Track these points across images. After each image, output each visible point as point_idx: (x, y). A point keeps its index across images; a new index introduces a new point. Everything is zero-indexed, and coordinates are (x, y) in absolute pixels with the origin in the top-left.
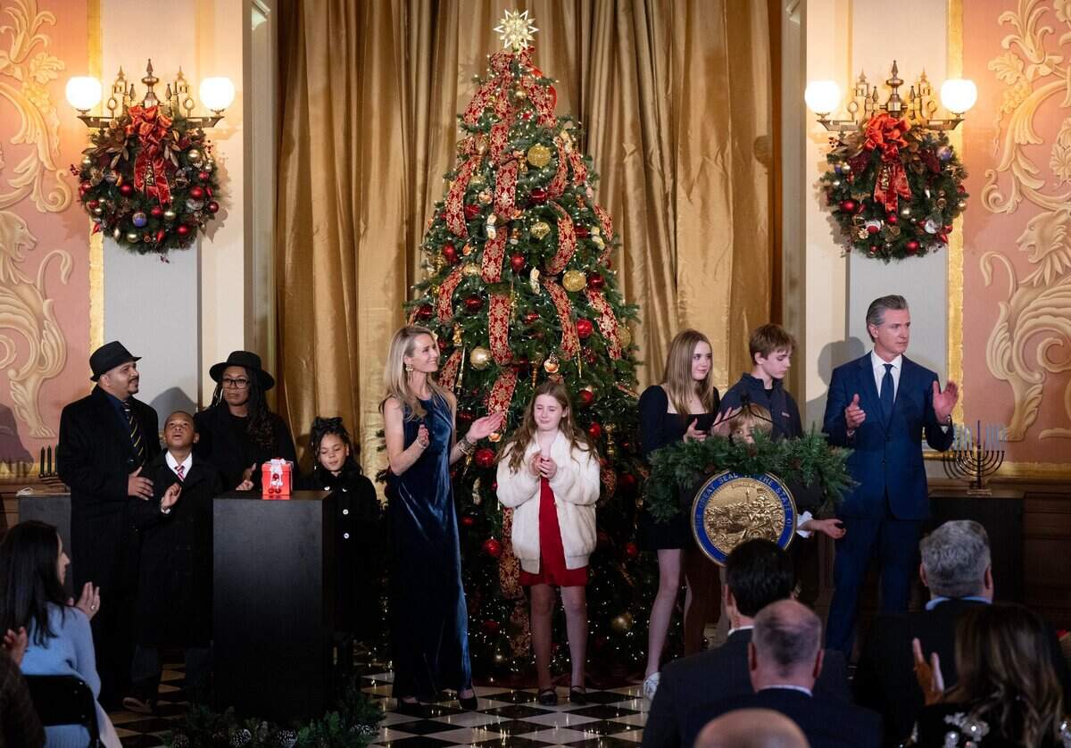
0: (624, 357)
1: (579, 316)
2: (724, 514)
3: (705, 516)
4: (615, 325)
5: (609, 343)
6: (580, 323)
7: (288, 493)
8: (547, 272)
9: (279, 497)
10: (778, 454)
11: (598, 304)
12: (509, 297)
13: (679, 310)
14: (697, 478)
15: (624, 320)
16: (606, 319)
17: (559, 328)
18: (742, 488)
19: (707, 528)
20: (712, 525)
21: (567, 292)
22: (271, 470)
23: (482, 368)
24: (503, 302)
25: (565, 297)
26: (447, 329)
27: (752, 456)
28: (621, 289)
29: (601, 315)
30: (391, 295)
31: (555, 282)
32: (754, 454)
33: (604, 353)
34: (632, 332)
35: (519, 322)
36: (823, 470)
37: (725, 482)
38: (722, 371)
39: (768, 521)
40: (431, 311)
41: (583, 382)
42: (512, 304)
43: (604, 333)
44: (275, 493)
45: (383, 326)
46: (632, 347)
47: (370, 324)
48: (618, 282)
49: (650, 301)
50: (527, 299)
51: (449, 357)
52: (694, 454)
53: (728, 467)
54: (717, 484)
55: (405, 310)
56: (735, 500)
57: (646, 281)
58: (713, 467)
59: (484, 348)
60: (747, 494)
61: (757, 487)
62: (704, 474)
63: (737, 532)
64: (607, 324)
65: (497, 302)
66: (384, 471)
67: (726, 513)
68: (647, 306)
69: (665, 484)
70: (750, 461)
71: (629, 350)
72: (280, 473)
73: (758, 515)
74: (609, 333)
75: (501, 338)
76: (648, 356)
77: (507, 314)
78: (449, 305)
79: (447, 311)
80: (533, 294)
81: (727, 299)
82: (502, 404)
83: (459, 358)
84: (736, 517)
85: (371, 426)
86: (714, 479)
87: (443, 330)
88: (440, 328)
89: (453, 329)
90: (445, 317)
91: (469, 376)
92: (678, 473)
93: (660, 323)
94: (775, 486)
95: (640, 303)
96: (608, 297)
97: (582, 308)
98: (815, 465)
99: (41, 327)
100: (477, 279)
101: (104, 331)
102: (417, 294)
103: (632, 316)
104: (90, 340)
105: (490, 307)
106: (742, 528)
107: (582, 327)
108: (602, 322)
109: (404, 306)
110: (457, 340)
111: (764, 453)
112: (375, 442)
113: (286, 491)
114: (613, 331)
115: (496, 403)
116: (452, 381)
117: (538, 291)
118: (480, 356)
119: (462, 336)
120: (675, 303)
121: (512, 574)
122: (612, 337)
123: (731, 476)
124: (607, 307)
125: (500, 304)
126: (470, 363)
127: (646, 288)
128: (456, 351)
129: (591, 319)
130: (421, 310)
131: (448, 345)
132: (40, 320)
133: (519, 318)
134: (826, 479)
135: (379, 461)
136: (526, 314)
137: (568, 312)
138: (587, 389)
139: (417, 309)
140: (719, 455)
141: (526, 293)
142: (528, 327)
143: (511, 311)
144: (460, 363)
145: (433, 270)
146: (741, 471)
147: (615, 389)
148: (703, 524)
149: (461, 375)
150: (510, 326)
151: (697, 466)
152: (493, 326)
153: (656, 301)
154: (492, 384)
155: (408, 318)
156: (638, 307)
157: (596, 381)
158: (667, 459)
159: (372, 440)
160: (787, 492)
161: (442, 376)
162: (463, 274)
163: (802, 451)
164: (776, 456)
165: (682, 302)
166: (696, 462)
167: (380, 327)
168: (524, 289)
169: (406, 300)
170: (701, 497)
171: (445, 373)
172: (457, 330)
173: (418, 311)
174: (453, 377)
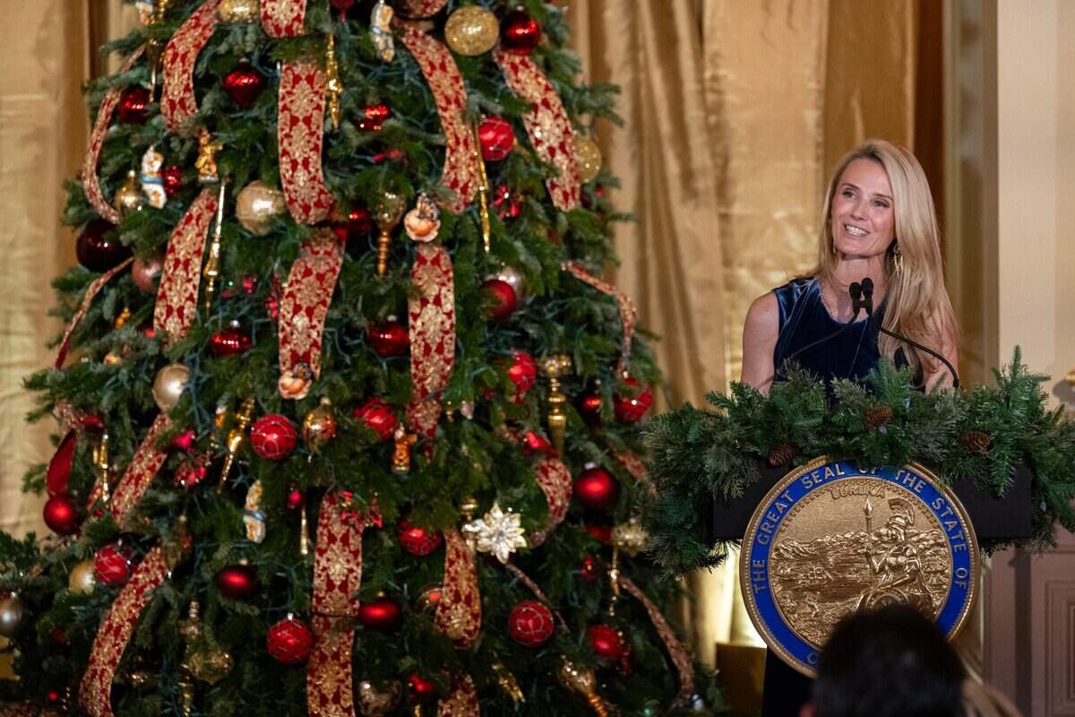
0: (586, 203)
1: (483, 110)
2: (814, 558)
3: (773, 563)
4: (566, 132)
5: (553, 170)
6: (484, 128)
8: (409, 11)
10: (936, 422)
11: (528, 82)
12: (324, 71)
13: (711, 97)
14: (754, 474)
15: (585, 119)
16: (545, 118)
17: (437, 139)
18: (855, 498)
19: (777, 589)
20: (788, 582)
21: (456, 55)
23: (263, 231)
24: (310, 80)
25: (452, 68)
26: (182, 142)
27: (877, 424)
28: (580, 51)
29: (534, 108)
30: (55, 64)
31: (428, 33)
32: (881, 420)
33: (542, 195)
34: (604, 145)
35: (348, 126)
36: (1036, 457)
37: (815, 486)
38: (804, 233)
39: (916, 573)
40: (145, 101)
41: (493, 260)
42: (332, 85)
43: (541, 150)
45: (38, 135)
46: (604, 182)
48: (573, 33)
49: (642, 76)
50: (365, 72)
51: (188, 206)
52: (747, 422)
53: (824, 451)
54: (798, 491)
55: (87, 99)
56: (836, 528)
57: (634, 29)
58: (789, 451)
59: (269, 185)
60: (866, 511)
61: (890, 495)
62: (769, 466)
63: (843, 597)
64: (546, 128)
65: (297, 79)
66: (42, 467)
67: (819, 556)
68: (636, 86)
69: (682, 490)
70: (872, 435)
71: (599, 187)
73: (892, 560)
74: (552, 151)
75: (306, 163)
76: (640, 203)
77: (318, 107)
78: (187, 89)
79: (182, 101)
80: (379, 62)
81: (817, 69)
82: (310, 312)
83: (211, 207)
84: (842, 566)
85: (9, 366)
86: (791, 477)
87: (175, 144)
88: (167, 140)
89: (197, 144)
90: (178, 116)
91: (234, 250)
92: (710, 462)
93: (666, 127)
94: (929, 494)
95: (621, 77)
96: (548, 68)
97: (490, 91)
98: (1019, 446)
100: (250, 29)
102: (114, 63)
103: (604, 112)
105: (281, 91)
106: (855, 588)
107: (490, 135)
108: (535, 124)
109: (84, 90)
110: (206, 167)
111: (905, 418)
112: (20, 400)
114: (562, 146)
115: (297, 309)
116: (197, 261)
117: (389, 55)
118: (259, 205)
119: (217, 157)
120: (700, 81)
121: (336, 699)
122: (559, 157)
123: (829, 472)
124: (547, 89)
125: (304, 83)
126: (236, 221)
127: (634, 47)
128: (205, 193)
129: (515, 118)
130: (124, 99)
131: (185, 180)
133: (348, 115)
134: (1044, 478)
135: (29, 446)
136: (363, 106)
137: (457, 101)
138: (502, 278)
139: (113, 98)
140: (802, 422)
141: (361, 59)
142: (368, 137)
143: (328, 99)
144: (214, 219)
145: (150, 9)
146: (853, 459)
147: (565, 277)
148: (766, 583)
149: (216, 247)
150: (327, 137)
151: (753, 449)
152: (288, 136)
153: (657, 77)
154: (287, 266)
155: (94, 118)
156: (617, 90)
157: (522, 258)
158: (686, 432)
159: (12, 397)
160: (957, 507)
161: (173, 249)
162: (218, 16)
163: (989, 414)
164: (931, 427)
165: (715, 78)
166: (753, 441)
167: (26, 140)
168: (358, 50)
169: (87, 75)
170: (765, 519)
171: (179, 243)
172: (205, 146)
173: (117, 100)
174: (198, 253)
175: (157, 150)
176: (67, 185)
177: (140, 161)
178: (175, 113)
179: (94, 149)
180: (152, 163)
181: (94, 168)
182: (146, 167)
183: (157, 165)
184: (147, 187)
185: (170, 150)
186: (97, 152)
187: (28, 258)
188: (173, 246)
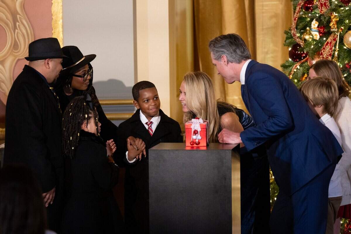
7: (205, 145)
9: (198, 147)
22: (192, 127)
26: (325, 18)
40: (313, 4)
44: (195, 145)
45: (276, 16)
47: (264, 15)
51: (327, 39)
55: (292, 3)
72: (199, 130)
79: (325, 3)
83: (335, 40)
87: (322, 18)
88: (320, 17)
89: (330, 18)
90: (324, 9)
91: (343, 54)
99: (15, 20)
101: (63, 22)
104: (53, 30)
110: (333, 26)
113: (203, 144)
116: (330, 58)
119: (337, 23)
126: (344, 44)
128: (332, 35)
131: (326, 30)
132: (14, 14)
144: (336, 43)
149: (336, 53)
155: (295, 9)
161: (322, 54)
167: (271, 17)
171: (324, 52)
172: (333, 19)
173: (303, 3)
174: (330, 55)
175: (316, 20)
176: (286, 33)
177: (311, 24)
178: (323, 7)
179: (295, 20)
180: (315, 24)
181: (295, 26)
182: (313, 26)
183: (317, 25)
184: (313, 33)
185: (321, 20)
186: (296, 21)
187: (272, 57)
188: (322, 53)
